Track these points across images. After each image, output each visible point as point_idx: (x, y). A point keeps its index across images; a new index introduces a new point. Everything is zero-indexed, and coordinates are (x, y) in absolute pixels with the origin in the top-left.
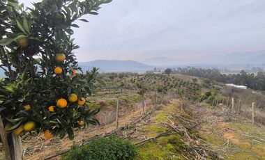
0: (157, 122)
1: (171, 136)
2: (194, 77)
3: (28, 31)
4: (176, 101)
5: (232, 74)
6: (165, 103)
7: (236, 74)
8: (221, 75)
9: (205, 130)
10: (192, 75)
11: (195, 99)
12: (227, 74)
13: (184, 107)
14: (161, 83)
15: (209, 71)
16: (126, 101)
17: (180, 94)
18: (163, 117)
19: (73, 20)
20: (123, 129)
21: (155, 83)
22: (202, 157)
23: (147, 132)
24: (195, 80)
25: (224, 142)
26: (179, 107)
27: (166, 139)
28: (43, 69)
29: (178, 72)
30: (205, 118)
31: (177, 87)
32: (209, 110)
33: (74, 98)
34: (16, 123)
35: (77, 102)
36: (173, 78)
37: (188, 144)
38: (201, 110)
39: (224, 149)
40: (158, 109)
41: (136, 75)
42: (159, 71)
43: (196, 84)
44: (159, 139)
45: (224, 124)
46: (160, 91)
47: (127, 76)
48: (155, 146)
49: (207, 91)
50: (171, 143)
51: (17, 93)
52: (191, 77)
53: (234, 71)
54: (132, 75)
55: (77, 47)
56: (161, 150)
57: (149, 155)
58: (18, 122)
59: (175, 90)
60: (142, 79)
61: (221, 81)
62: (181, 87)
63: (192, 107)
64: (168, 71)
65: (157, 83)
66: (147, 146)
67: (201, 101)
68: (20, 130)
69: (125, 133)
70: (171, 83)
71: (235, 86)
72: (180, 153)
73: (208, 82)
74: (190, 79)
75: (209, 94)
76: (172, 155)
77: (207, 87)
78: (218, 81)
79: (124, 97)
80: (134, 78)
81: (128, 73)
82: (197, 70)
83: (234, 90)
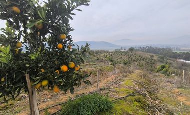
0: (126, 86)
1: (137, 96)
2: (151, 55)
3: (44, 18)
4: (138, 72)
5: (183, 52)
6: (130, 73)
7: (186, 52)
8: (173, 53)
9: (162, 94)
10: (150, 53)
11: (152, 71)
12: (178, 52)
13: (145, 76)
14: (126, 59)
15: (164, 50)
16: (101, 70)
17: (141, 67)
18: (130, 83)
19: (72, 10)
20: (101, 90)
21: (121, 58)
22: (161, 114)
23: (119, 93)
24: (152, 57)
25: (178, 104)
26: (141, 76)
27: (133, 98)
28: (50, 45)
29: (139, 50)
30: (161, 85)
31: (138, 62)
32: (164, 79)
33: (72, 65)
34: (37, 81)
35: (74, 68)
36: (135, 55)
37: (149, 103)
38: (157, 79)
39: (178, 109)
40: (126, 77)
41: (108, 52)
42: (125, 50)
43: (153, 60)
44: (128, 98)
45: (177, 90)
46: (125, 64)
47: (101, 53)
48: (125, 103)
49: (162, 65)
50: (137, 102)
51: (38, 60)
52: (149, 54)
53: (184, 50)
54: (105, 52)
55: (73, 30)
56: (130, 106)
57: (121, 109)
58: (38, 80)
59: (137, 63)
60: (112, 55)
61: (173, 58)
62: (142, 61)
63: (151, 76)
64: (132, 50)
65: (123, 58)
66: (120, 103)
67: (157, 72)
68: (39, 86)
69: (103, 93)
70: (134, 59)
71: (185, 61)
72: (144, 109)
73: (163, 58)
74: (148, 56)
75: (164, 67)
76: (138, 111)
77: (162, 62)
78: (171, 57)
79: (100, 68)
80: (106, 55)
81: (102, 51)
82: (154, 49)
83: (184, 65)
